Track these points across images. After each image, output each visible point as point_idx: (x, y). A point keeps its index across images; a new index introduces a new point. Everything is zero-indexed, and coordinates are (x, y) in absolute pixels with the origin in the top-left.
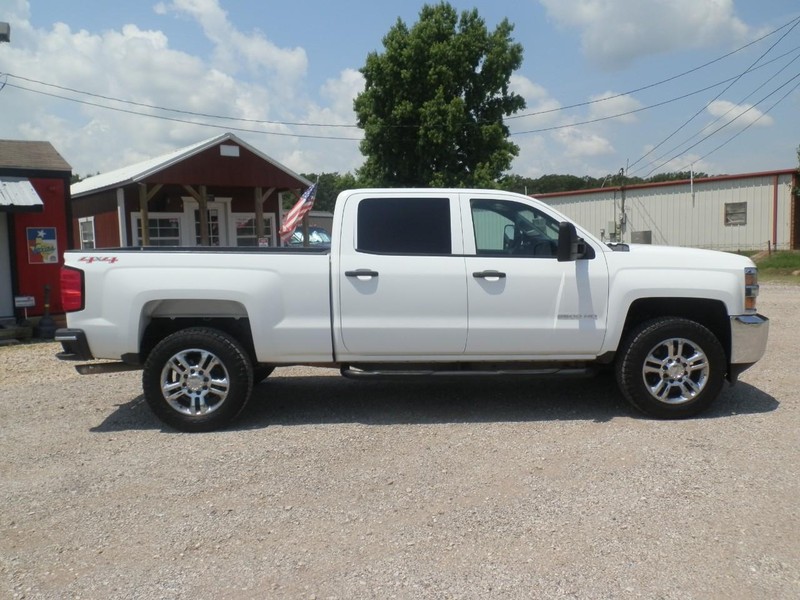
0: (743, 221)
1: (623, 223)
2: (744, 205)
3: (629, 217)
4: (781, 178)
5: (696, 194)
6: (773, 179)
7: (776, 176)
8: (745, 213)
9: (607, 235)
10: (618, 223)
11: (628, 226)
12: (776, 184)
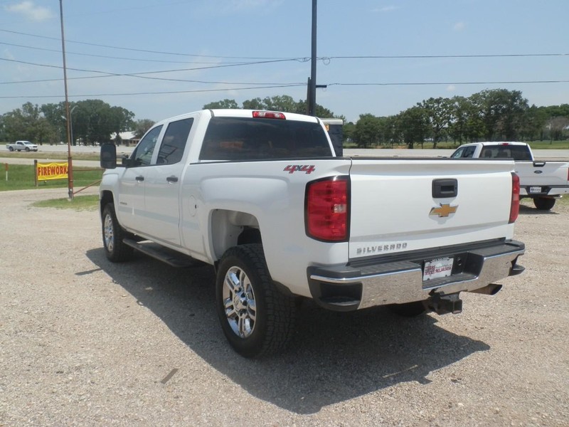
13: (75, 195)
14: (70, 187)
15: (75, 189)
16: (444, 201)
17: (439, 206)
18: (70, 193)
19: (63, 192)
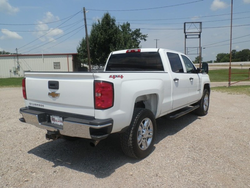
0: (59, 68)
1: (19, 68)
2: (59, 63)
3: (21, 65)
4: (69, 56)
5: (44, 59)
6: (66, 56)
7: (68, 55)
8: (60, 65)
9: (12, 71)
10: (17, 67)
11: (20, 68)
12: (68, 57)
13: (231, 85)
14: (229, 81)
15: (231, 82)
16: (53, 90)
17: (51, 92)
18: (229, 84)
19: (226, 83)
